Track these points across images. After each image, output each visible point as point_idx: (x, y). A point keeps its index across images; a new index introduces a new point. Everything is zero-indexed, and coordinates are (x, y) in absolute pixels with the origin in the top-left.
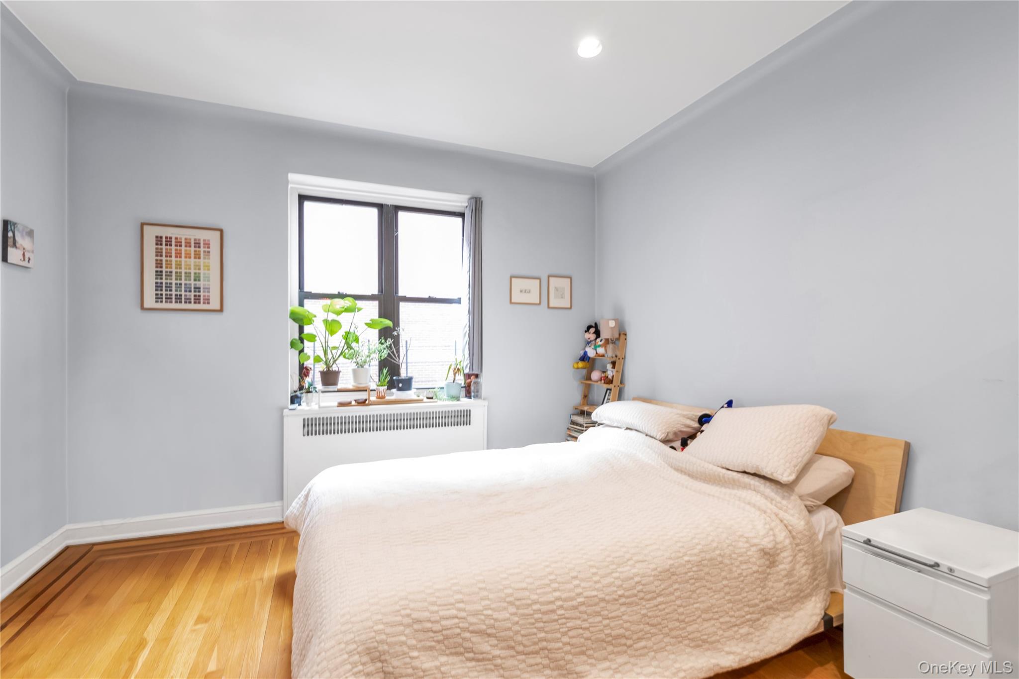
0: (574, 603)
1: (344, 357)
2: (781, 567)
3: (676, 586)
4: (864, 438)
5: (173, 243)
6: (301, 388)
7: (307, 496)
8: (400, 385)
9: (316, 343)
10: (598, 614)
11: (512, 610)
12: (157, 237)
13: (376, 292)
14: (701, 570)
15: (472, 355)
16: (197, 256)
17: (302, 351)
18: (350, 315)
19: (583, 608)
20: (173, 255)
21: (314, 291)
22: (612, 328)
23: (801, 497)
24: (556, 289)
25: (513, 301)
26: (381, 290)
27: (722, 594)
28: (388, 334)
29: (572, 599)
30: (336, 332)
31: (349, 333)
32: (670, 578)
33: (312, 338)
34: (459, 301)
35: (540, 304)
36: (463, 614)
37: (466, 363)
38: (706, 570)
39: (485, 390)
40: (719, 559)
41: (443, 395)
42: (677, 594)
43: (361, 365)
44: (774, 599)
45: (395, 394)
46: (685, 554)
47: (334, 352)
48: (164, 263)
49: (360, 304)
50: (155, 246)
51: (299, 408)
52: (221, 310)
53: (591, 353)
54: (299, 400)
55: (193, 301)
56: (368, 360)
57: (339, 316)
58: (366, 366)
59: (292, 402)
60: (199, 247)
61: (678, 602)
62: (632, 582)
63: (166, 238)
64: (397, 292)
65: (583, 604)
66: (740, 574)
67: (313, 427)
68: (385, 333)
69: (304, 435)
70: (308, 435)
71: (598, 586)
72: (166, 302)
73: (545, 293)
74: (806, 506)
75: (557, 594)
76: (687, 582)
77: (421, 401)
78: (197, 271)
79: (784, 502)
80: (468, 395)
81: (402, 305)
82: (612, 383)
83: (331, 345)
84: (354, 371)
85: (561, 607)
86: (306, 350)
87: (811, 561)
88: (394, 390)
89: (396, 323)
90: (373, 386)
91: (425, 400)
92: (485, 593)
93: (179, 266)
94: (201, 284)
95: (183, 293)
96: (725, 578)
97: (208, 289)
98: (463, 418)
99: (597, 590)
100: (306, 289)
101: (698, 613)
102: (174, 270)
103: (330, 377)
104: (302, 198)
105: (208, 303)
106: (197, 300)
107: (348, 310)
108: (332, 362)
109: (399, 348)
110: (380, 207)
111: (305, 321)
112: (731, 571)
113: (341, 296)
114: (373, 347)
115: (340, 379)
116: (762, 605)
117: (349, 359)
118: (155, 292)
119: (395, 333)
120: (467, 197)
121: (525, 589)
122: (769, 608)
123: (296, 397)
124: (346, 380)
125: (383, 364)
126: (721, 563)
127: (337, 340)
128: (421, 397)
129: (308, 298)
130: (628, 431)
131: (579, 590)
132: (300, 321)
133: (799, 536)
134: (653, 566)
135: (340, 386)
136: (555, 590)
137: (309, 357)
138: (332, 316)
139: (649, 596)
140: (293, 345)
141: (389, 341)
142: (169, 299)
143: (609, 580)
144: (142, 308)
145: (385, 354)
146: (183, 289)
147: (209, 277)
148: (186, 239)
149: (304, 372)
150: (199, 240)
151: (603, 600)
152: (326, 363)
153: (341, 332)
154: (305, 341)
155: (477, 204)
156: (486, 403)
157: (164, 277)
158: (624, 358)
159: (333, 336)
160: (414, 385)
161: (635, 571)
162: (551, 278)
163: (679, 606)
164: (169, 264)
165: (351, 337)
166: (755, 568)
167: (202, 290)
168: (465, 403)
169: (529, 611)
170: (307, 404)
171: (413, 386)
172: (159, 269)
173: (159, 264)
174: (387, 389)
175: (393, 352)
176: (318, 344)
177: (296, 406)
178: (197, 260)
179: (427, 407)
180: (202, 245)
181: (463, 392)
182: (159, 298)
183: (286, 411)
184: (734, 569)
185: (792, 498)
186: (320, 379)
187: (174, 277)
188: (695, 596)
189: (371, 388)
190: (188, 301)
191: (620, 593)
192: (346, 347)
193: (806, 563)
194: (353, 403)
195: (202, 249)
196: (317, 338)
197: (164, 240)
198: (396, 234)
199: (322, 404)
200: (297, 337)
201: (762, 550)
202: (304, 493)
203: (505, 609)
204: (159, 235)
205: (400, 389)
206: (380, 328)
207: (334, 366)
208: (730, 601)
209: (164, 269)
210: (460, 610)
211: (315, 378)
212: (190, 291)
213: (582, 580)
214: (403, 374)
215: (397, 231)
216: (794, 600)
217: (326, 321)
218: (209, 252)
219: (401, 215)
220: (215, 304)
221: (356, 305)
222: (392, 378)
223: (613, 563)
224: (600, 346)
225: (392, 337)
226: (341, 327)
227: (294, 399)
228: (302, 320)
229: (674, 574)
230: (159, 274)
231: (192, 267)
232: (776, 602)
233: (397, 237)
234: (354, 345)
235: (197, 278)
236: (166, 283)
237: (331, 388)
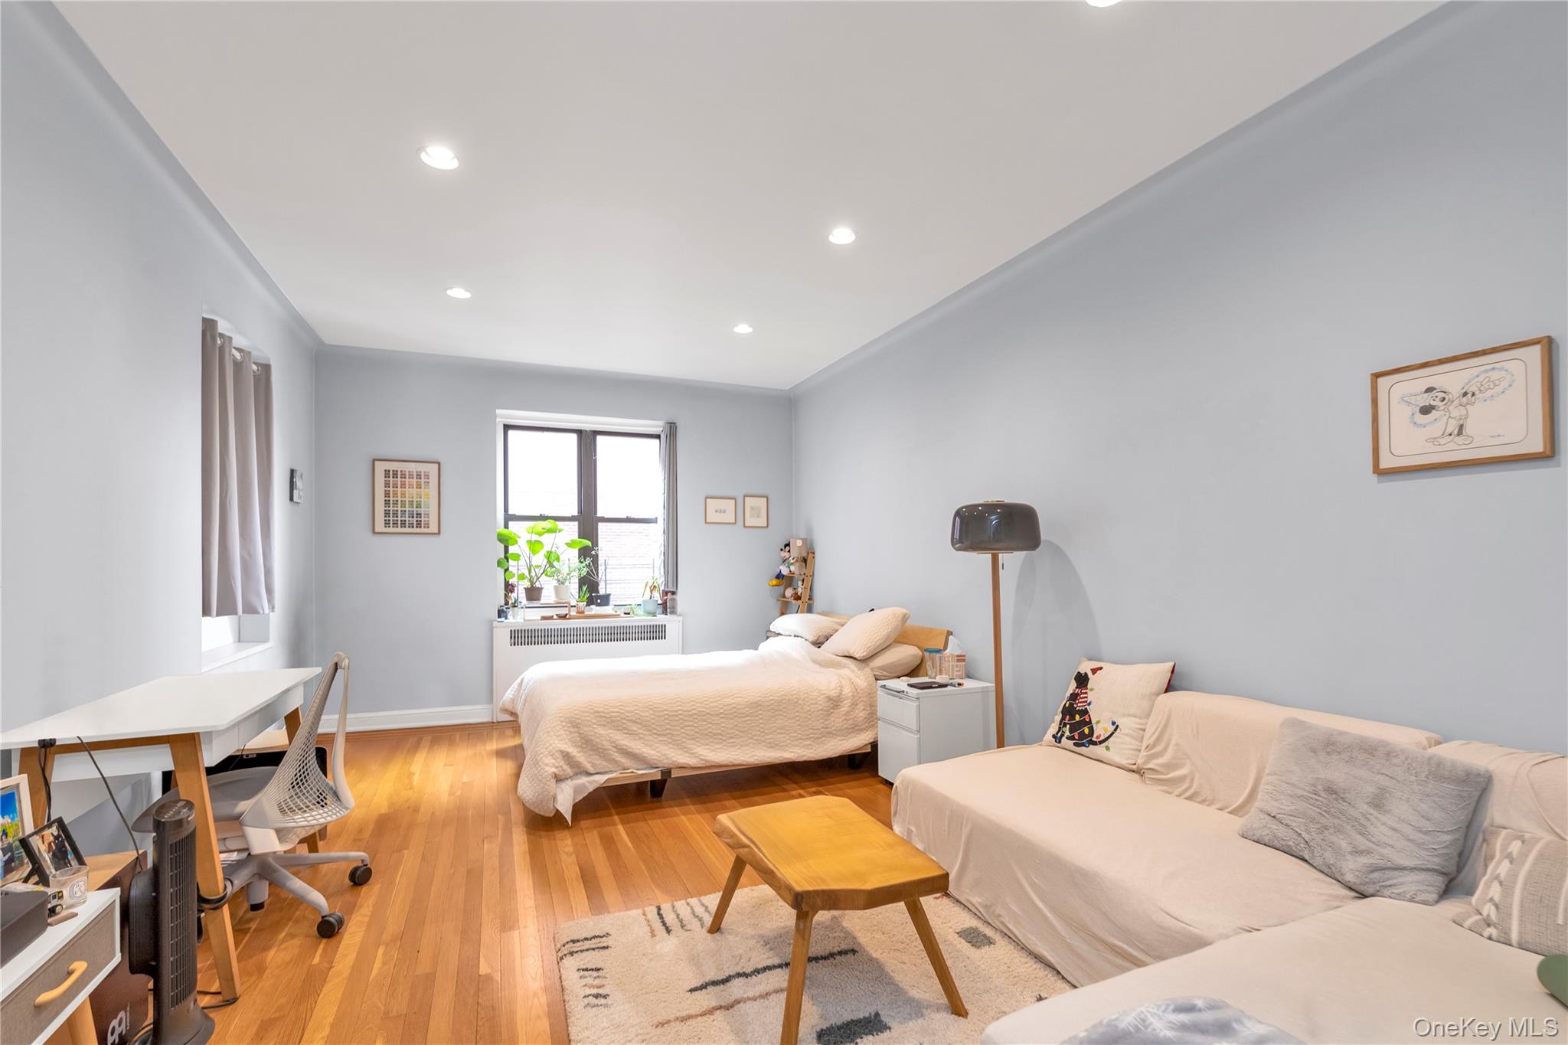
0: (691, 713)
1: (546, 575)
2: (843, 709)
3: (760, 712)
4: (931, 630)
5: (399, 476)
6: (507, 603)
7: (520, 685)
8: (599, 601)
9: (520, 562)
10: (705, 721)
11: (652, 712)
12: (386, 471)
13: (575, 513)
14: (781, 705)
15: (666, 573)
16: (419, 486)
17: (506, 570)
18: (553, 535)
19: (695, 716)
20: (399, 486)
21: (518, 513)
22: (799, 547)
23: (872, 669)
24: (752, 508)
25: (708, 521)
26: (580, 512)
27: (793, 721)
28: (588, 553)
29: (689, 711)
30: (538, 552)
31: (551, 552)
32: (757, 707)
33: (517, 557)
34: (654, 521)
35: (735, 523)
36: (623, 711)
37: (661, 580)
38: (784, 706)
39: (680, 607)
40: (796, 700)
41: (640, 611)
42: (761, 716)
43: (561, 583)
44: (834, 728)
45: (595, 610)
46: (771, 696)
47: (537, 570)
48: (391, 493)
49: (560, 525)
50: (384, 479)
51: (506, 621)
52: (439, 533)
53: (785, 571)
54: (505, 614)
55: (415, 525)
56: (568, 577)
57: (541, 537)
58: (567, 583)
59: (499, 617)
60: (420, 478)
61: (761, 721)
62: (731, 707)
63: (393, 471)
64: (596, 513)
65: (696, 714)
66: (809, 710)
67: (519, 637)
68: (584, 553)
69: (511, 645)
70: (515, 645)
71: (707, 706)
72: (393, 527)
73: (740, 512)
74: (875, 675)
75: (680, 708)
76: (769, 711)
77: (618, 616)
78: (419, 499)
79: (859, 672)
80: (665, 612)
81: (601, 526)
82: (800, 599)
83: (534, 563)
84: (556, 587)
85: (681, 714)
86: (511, 569)
87: (869, 708)
88: (593, 606)
89: (595, 543)
90: (573, 603)
91: (623, 615)
92: (636, 704)
93: (403, 495)
94: (422, 510)
95: (407, 519)
96: (798, 712)
97: (427, 515)
98: (659, 632)
99: (707, 708)
100: (510, 512)
101: (774, 729)
102: (399, 499)
103: (533, 593)
104: (507, 427)
105: (428, 527)
106: (419, 525)
107: (550, 531)
108: (535, 579)
109: (598, 567)
110: (579, 432)
111: (510, 541)
112: (802, 709)
113: (543, 518)
114: (573, 566)
115: (543, 595)
116: (823, 730)
117: (549, 576)
118: (384, 518)
119: (593, 553)
120: (663, 422)
121: (661, 703)
122: (830, 733)
123: (502, 611)
124: (548, 596)
125: (582, 581)
126: (797, 702)
127: (539, 560)
128: (618, 613)
129: (512, 520)
130: (796, 638)
131: (694, 707)
132: (505, 542)
133: (862, 692)
134: (746, 700)
135: (544, 600)
136: (679, 706)
137: (514, 575)
138: (535, 537)
139: (740, 716)
140: (499, 564)
141: (588, 560)
142: (395, 524)
143: (716, 704)
144: (374, 532)
145: (584, 572)
146: (407, 515)
147: (428, 505)
148: (409, 472)
149: (509, 588)
150: (421, 472)
151: (708, 714)
152: (530, 580)
153: (544, 552)
154: (510, 560)
155: (672, 428)
156: (681, 618)
157: (391, 505)
158: (813, 575)
159: (536, 555)
160: (613, 601)
161: (733, 701)
162: (746, 498)
163: (761, 723)
164: (395, 494)
165: (553, 557)
166: (820, 708)
167: (422, 516)
168: (661, 619)
169: (661, 714)
170: (514, 617)
171: (611, 603)
172: (387, 499)
173: (387, 494)
174: (587, 606)
175: (592, 570)
176: (522, 562)
177: (503, 619)
178: (418, 490)
179: (623, 621)
180: (422, 477)
181: (660, 610)
182: (387, 523)
183: (495, 624)
184: (806, 707)
185: (866, 669)
186: (524, 595)
187: (399, 505)
188: (773, 719)
189: (572, 604)
190: (411, 526)
191: (721, 711)
192: (548, 565)
193: (864, 709)
194: (555, 617)
195: (423, 480)
196: (522, 557)
197: (391, 473)
198: (594, 458)
199: (526, 618)
200: (503, 556)
201: (828, 697)
202: (519, 680)
203: (647, 711)
204: (387, 469)
205: (599, 605)
206: (580, 547)
207: (538, 582)
208: (799, 725)
209: (391, 499)
210: (621, 709)
211: (520, 594)
212: (413, 517)
213: (697, 703)
214: (602, 592)
215: (595, 455)
216: (850, 731)
217: (529, 542)
218: (428, 482)
219: (599, 438)
220: (433, 528)
221: (557, 526)
222: (591, 595)
223: (720, 696)
224: (792, 564)
225: (591, 556)
226: (543, 547)
227: (501, 613)
228: (507, 540)
229: (760, 705)
230: (387, 503)
231: (415, 496)
232: (835, 730)
233: (595, 460)
234: (555, 563)
235: (419, 506)
236: (393, 511)
237: (535, 604)
